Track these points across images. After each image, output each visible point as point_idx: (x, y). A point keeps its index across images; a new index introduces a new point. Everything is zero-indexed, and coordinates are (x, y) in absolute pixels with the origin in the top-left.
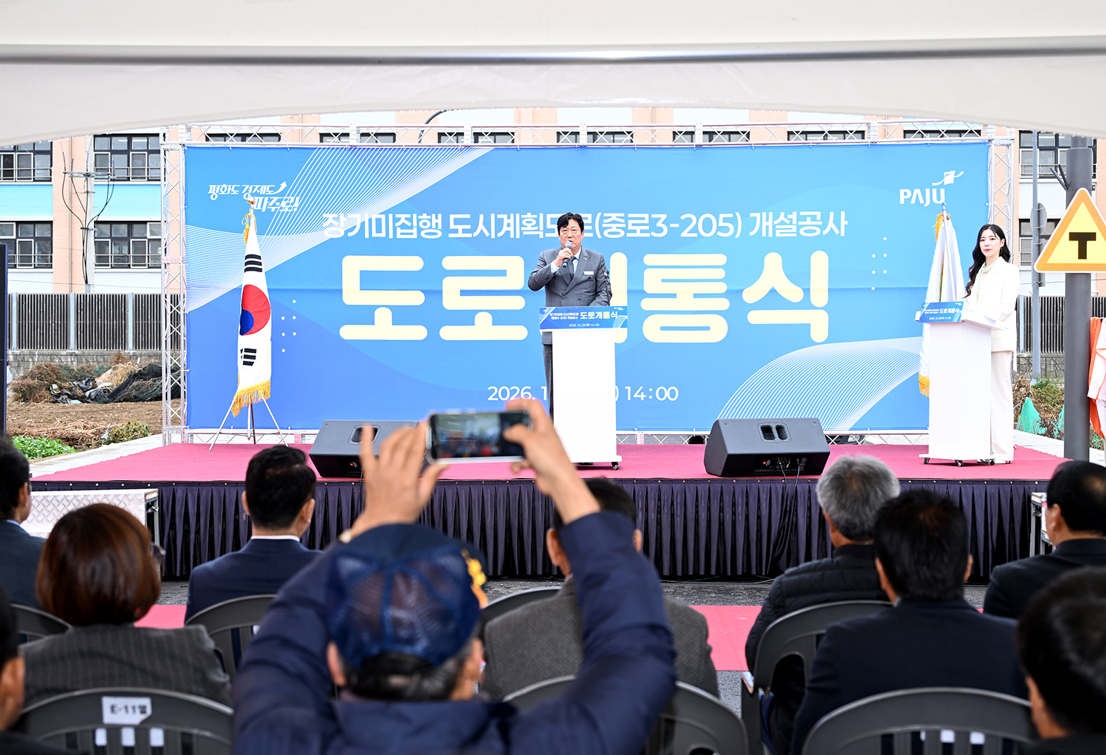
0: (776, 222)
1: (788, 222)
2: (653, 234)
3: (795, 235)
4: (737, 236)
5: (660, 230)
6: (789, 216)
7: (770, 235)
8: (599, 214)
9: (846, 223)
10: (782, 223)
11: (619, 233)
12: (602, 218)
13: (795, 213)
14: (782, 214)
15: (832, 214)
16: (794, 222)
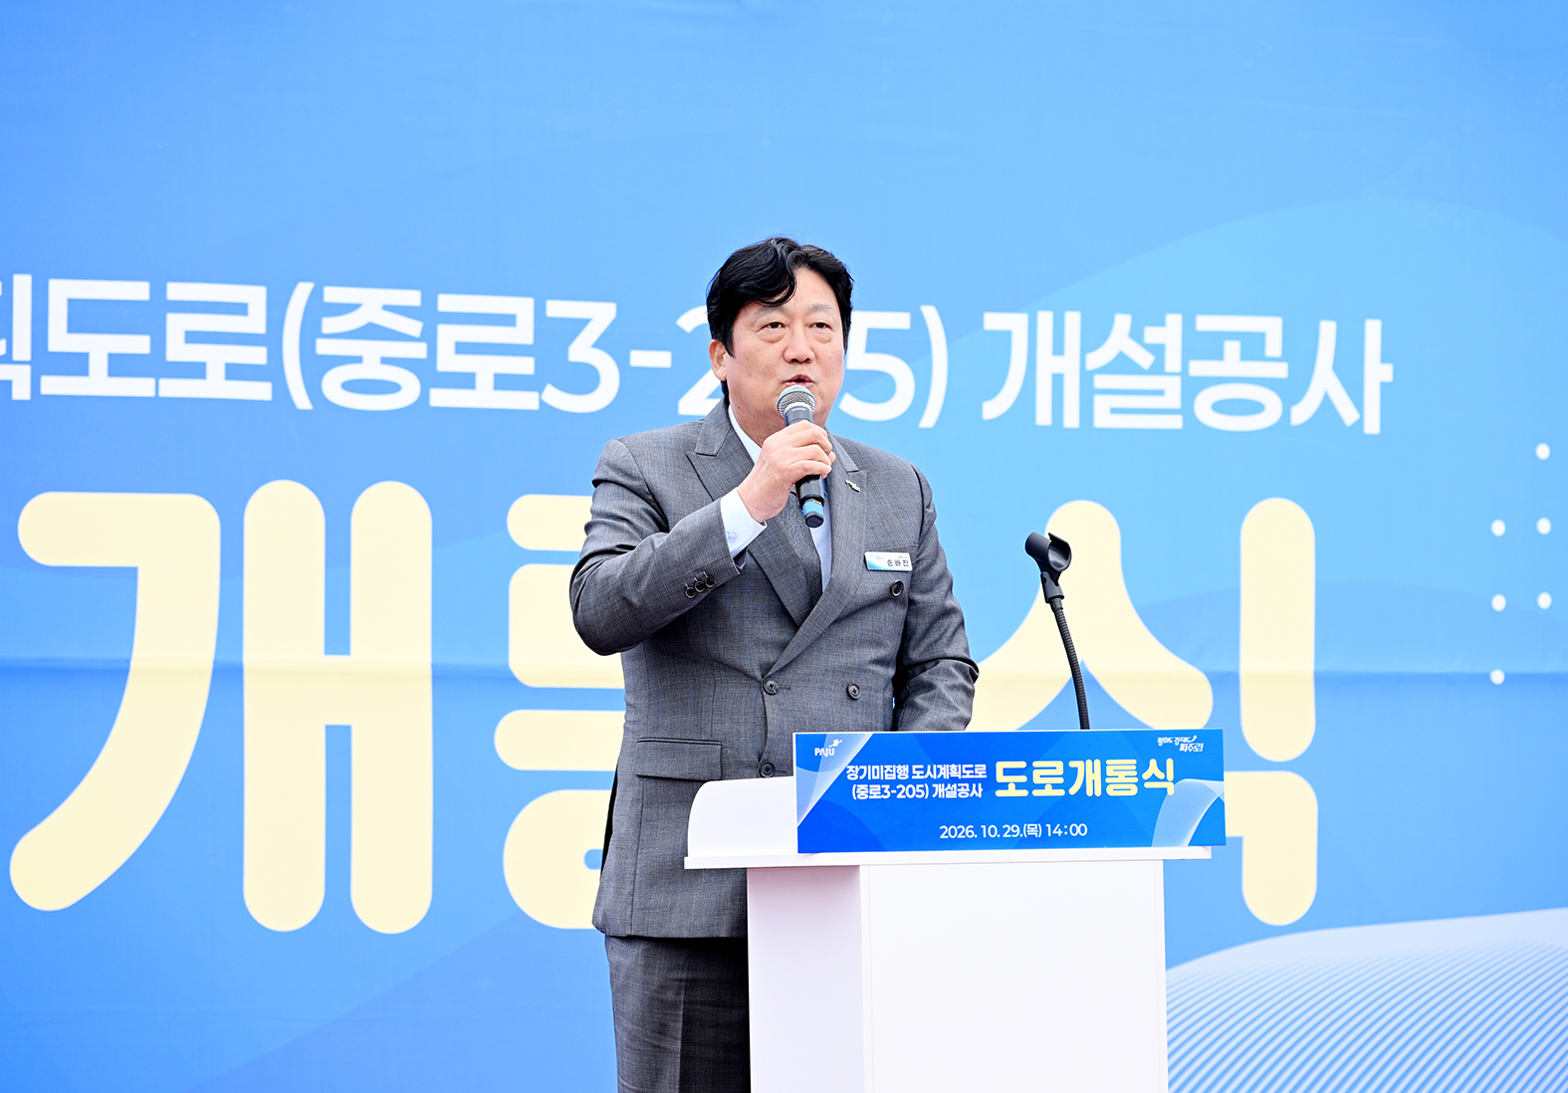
0: (1096, 360)
1: (1145, 359)
2: (555, 397)
3: (1175, 422)
4: (929, 420)
5: (584, 379)
6: (1152, 335)
7: (1071, 420)
8: (303, 291)
9: (1386, 373)
10: (1122, 364)
11: (392, 388)
12: (317, 308)
13: (1174, 321)
14: (1123, 322)
15: (1328, 331)
16: (1173, 362)
